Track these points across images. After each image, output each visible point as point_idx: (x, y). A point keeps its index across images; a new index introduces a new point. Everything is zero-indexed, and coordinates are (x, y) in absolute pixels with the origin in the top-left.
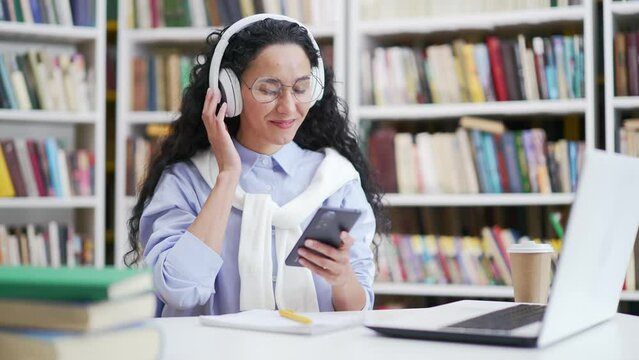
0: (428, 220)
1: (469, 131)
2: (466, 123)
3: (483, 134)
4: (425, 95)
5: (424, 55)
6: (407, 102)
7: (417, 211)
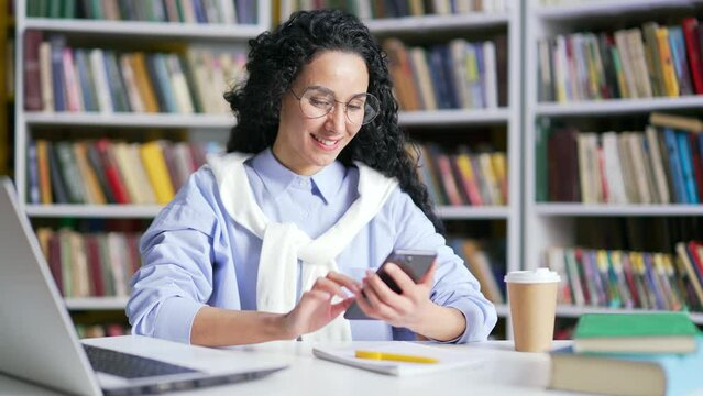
0: (633, 231)
1: (660, 130)
2: (656, 119)
3: (678, 132)
4: (612, 88)
5: (613, 42)
6: (590, 96)
7: (621, 221)
